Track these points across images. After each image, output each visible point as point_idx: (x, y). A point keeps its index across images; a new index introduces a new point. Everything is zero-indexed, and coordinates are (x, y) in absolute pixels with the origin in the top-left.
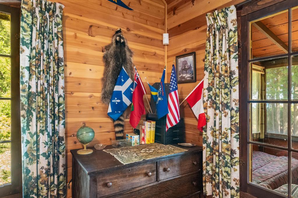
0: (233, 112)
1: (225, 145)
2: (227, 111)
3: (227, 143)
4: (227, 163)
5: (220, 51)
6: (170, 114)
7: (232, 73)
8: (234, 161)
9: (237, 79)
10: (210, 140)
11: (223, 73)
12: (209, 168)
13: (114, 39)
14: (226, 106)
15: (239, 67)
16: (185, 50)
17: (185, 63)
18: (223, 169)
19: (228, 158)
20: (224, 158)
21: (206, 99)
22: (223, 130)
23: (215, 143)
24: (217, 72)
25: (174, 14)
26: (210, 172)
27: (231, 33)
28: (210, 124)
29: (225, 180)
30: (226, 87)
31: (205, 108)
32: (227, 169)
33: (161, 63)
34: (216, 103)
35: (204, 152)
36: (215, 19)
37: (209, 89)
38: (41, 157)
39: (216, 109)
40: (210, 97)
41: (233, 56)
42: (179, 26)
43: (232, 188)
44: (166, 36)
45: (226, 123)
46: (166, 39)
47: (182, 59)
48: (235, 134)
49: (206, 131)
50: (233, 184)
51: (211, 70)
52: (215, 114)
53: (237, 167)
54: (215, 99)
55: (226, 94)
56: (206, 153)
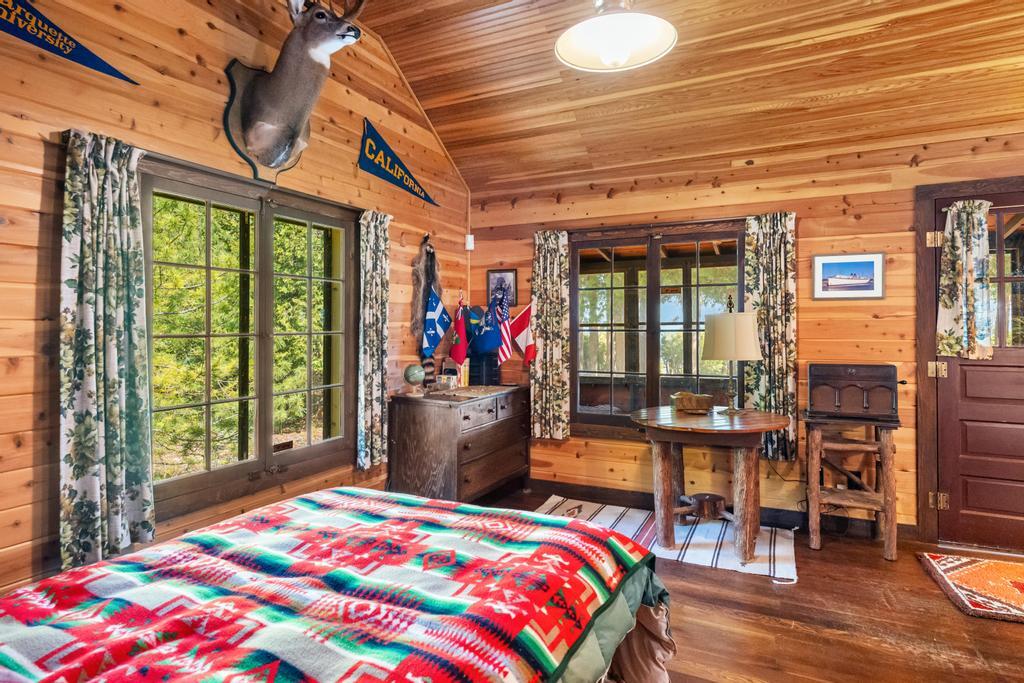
0: (564, 342)
1: (556, 378)
2: (558, 340)
3: (558, 374)
4: (558, 395)
5: (552, 275)
6: (504, 346)
7: (563, 300)
8: (565, 393)
9: (568, 307)
10: (539, 374)
11: (554, 300)
12: (537, 406)
13: (423, 250)
14: (558, 335)
15: (570, 295)
16: (501, 264)
17: (502, 281)
18: (555, 403)
19: (559, 391)
20: (555, 391)
21: (534, 327)
22: (555, 361)
23: (545, 377)
24: (548, 298)
25: (483, 209)
26: (539, 411)
27: (562, 258)
28: (539, 356)
29: (557, 414)
30: (557, 315)
31: (534, 338)
32: (559, 402)
33: (464, 276)
34: (546, 333)
35: (532, 388)
36: (546, 240)
37: (538, 317)
38: (374, 402)
39: (546, 340)
40: (538, 326)
41: (564, 282)
42: (492, 228)
43: (563, 422)
44: (470, 239)
45: (557, 353)
46: (470, 242)
47: (498, 275)
48: (566, 365)
49: (534, 365)
50: (564, 417)
51: (540, 295)
52: (546, 345)
53: (568, 399)
54: (546, 327)
55: (558, 322)
56: (534, 390)
